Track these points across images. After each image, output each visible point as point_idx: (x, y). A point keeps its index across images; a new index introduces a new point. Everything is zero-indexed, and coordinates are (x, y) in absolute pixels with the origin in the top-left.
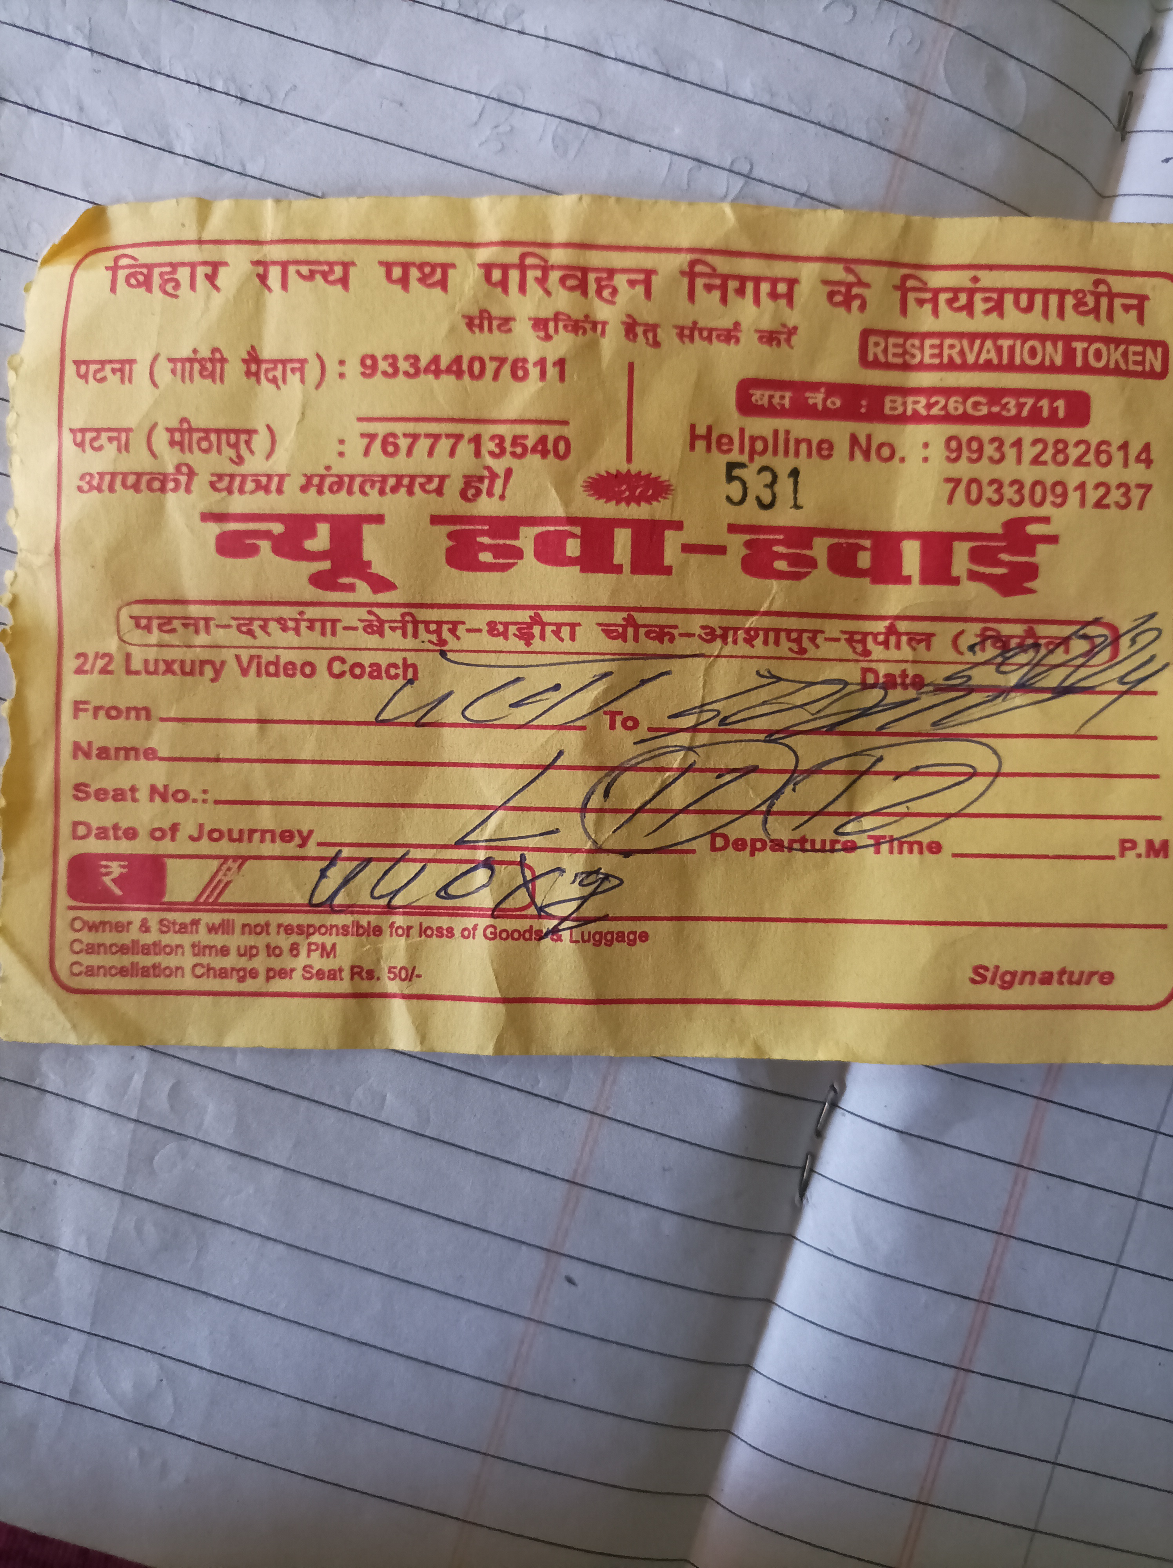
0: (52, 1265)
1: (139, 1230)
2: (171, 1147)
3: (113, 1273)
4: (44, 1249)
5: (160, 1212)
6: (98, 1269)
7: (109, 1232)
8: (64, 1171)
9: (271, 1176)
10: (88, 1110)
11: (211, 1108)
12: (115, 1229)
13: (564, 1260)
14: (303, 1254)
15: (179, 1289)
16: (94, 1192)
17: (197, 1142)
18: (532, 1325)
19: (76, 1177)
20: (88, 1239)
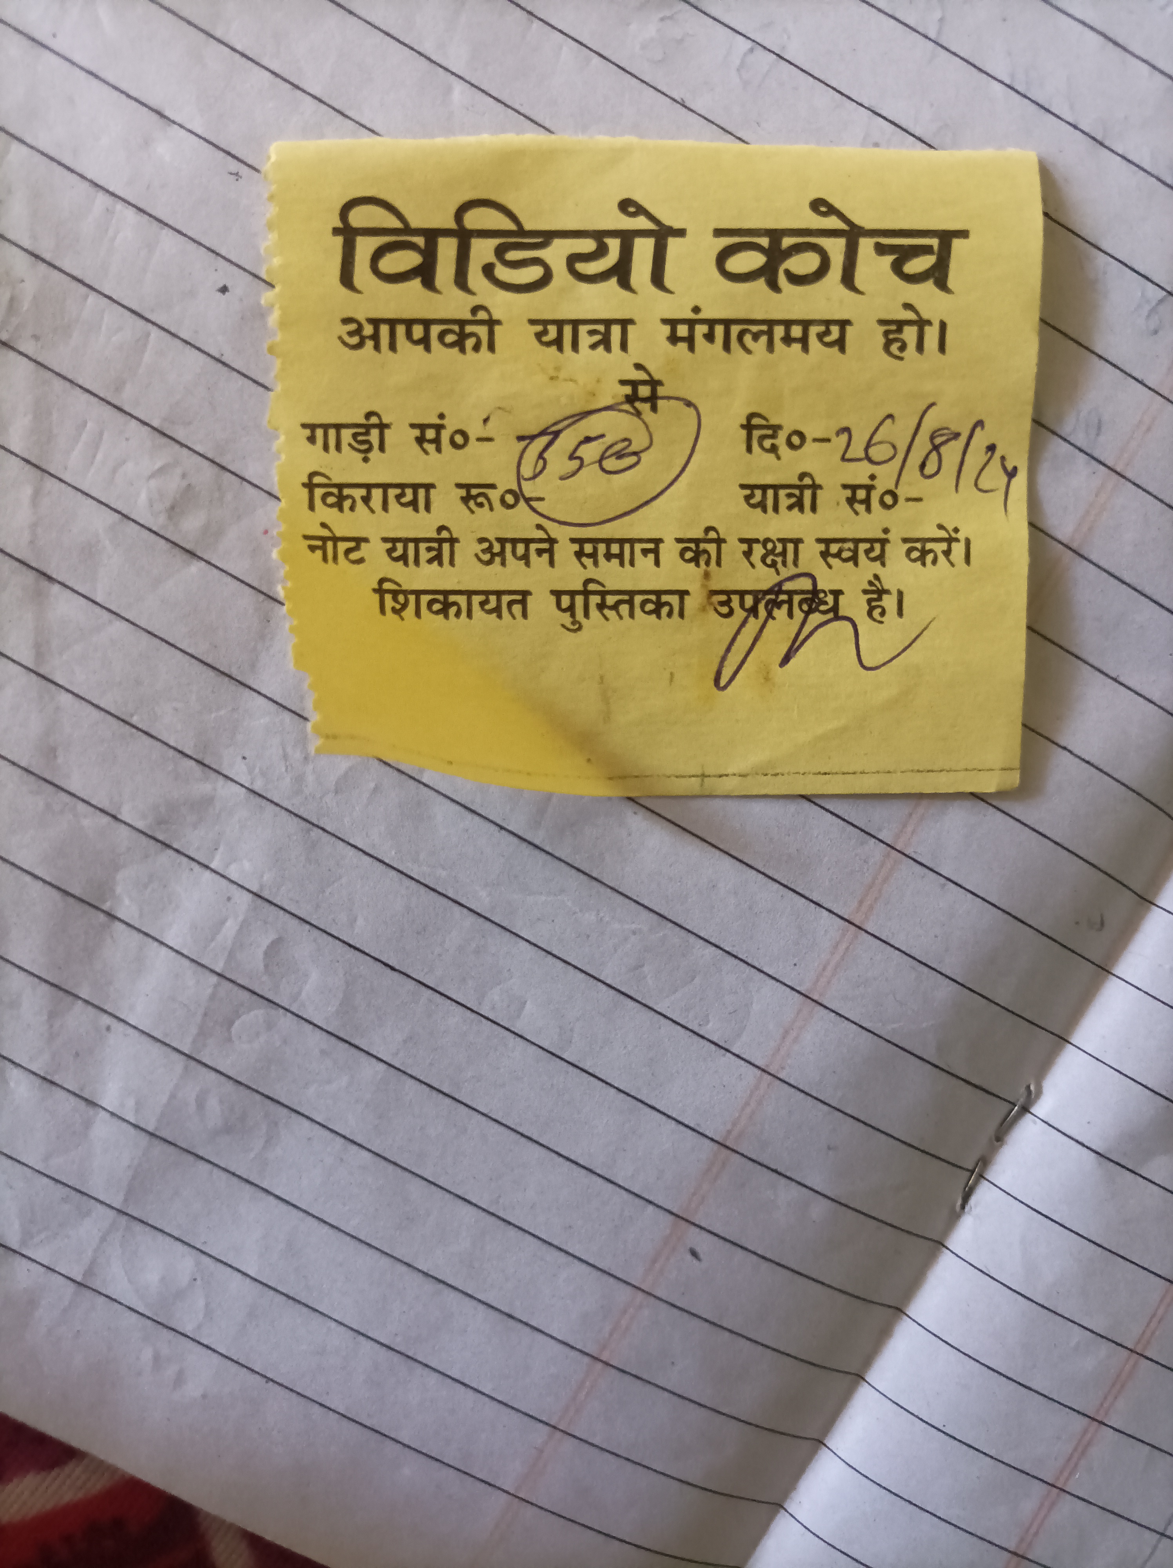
0: (88, 1124)
1: (201, 1104)
2: (258, 1014)
3: (159, 1148)
4: (83, 1104)
5: (230, 1086)
6: (144, 1139)
7: (164, 1099)
8: (122, 1017)
9: (371, 1070)
10: (164, 950)
11: (314, 976)
12: (173, 1096)
13: (694, 1229)
14: (391, 1167)
15: (235, 1180)
16: (156, 1049)
17: (289, 1014)
18: (640, 1295)
19: (135, 1028)
20: (138, 1103)
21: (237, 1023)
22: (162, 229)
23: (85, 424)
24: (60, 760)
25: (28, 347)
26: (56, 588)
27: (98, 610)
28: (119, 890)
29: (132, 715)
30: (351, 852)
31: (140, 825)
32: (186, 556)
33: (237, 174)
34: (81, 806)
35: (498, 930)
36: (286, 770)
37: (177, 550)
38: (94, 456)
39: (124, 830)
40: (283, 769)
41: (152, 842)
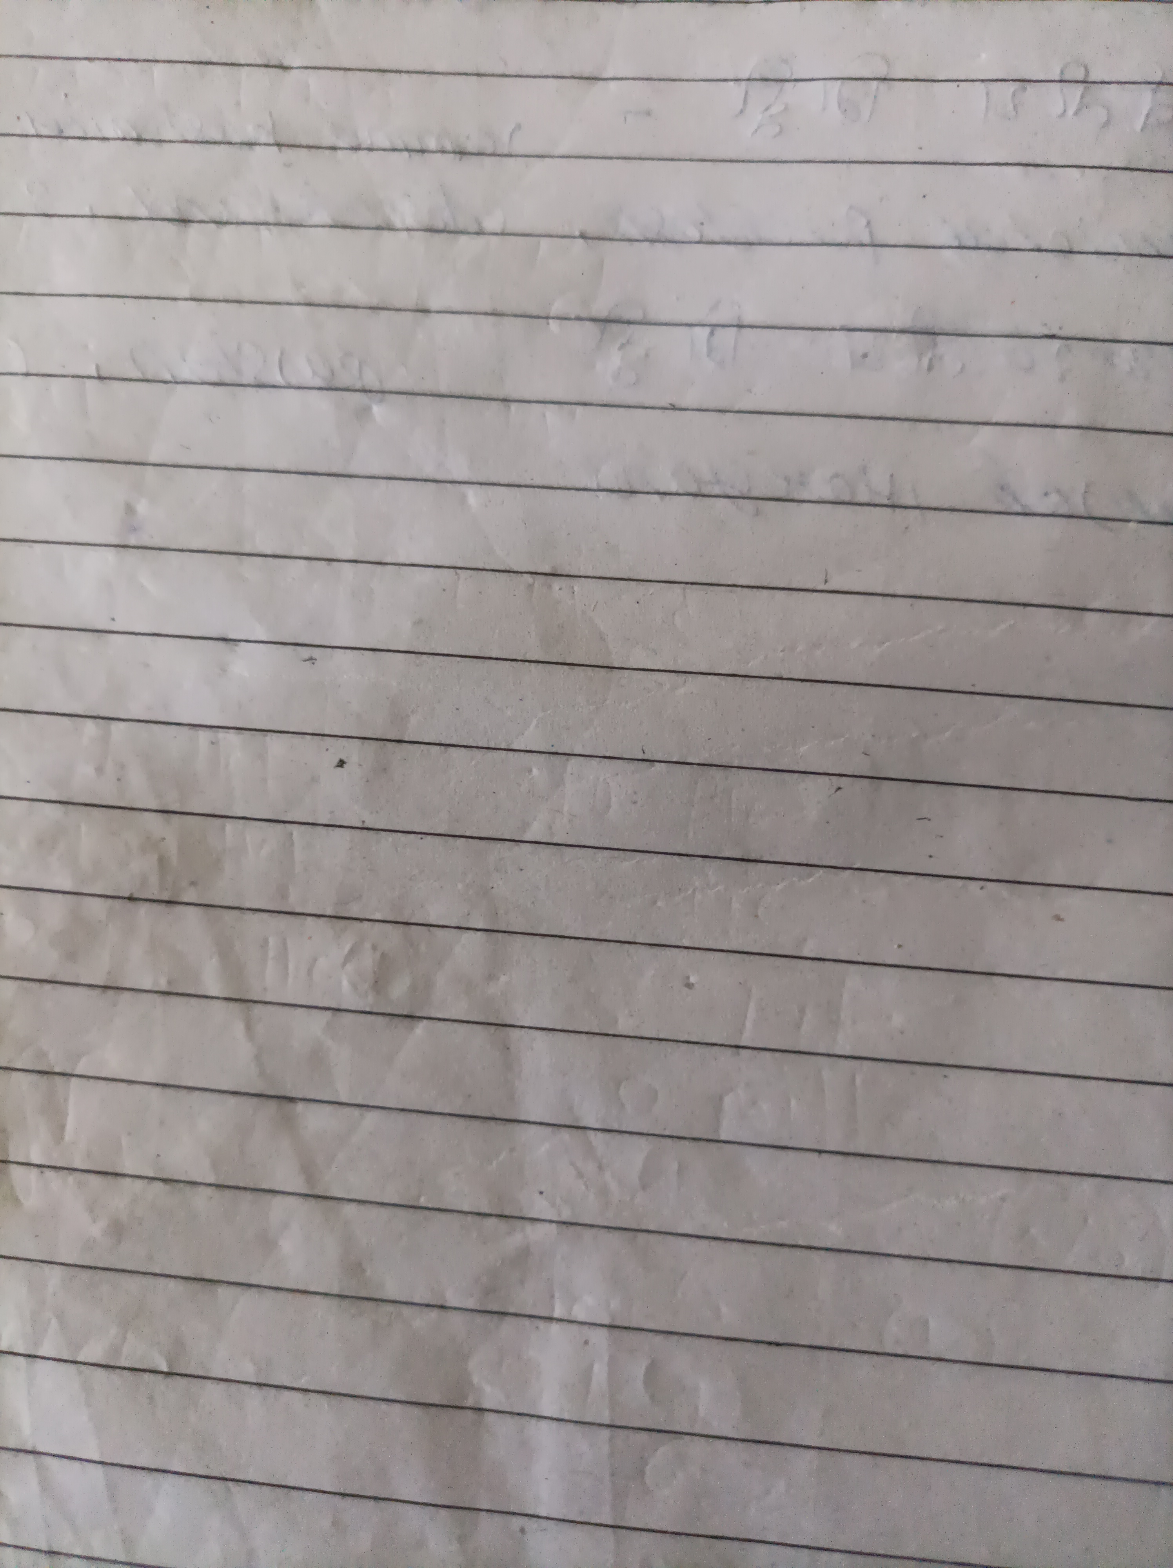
21: (648, 1469)
22: (266, 736)
23: (266, 941)
24: (368, 1272)
25: (190, 896)
26: (300, 1107)
27: (347, 1110)
28: (475, 1380)
29: (419, 1198)
30: (685, 1242)
31: (471, 1304)
32: (407, 1022)
33: (311, 659)
34: (406, 1311)
35: (864, 1259)
36: (587, 1187)
37: (396, 1020)
38: (286, 967)
39: (456, 1318)
40: (583, 1187)
41: (488, 1317)
